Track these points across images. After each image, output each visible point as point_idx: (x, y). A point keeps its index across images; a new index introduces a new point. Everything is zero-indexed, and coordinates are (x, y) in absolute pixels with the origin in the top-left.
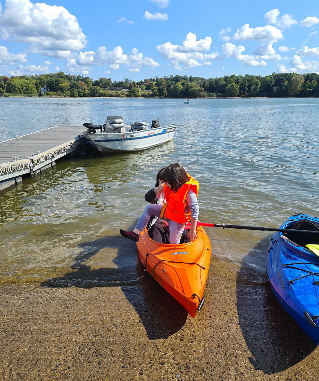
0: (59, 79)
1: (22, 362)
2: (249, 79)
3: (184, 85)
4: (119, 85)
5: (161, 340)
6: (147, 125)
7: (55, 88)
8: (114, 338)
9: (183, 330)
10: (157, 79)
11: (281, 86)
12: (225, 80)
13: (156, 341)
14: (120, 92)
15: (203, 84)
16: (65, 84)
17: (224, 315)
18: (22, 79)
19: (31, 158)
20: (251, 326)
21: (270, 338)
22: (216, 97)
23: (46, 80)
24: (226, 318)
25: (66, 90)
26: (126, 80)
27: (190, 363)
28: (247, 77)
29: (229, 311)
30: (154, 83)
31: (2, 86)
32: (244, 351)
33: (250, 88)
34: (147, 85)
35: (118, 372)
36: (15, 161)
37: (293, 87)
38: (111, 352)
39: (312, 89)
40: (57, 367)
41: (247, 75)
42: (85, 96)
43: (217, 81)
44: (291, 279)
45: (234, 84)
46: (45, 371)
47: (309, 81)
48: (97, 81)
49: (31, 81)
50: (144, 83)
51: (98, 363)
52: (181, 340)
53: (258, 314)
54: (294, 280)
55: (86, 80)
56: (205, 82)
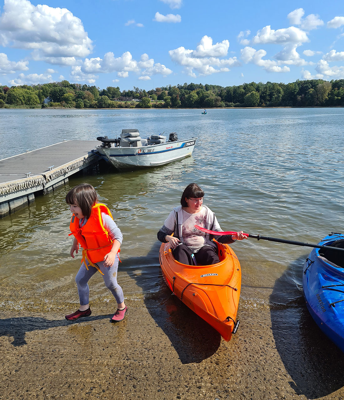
0: (64, 88)
1: (55, 384)
2: (271, 87)
3: (200, 94)
4: (129, 95)
5: (195, 364)
6: (164, 138)
7: (60, 98)
8: (147, 362)
9: (218, 354)
10: (170, 88)
11: (306, 94)
12: (244, 88)
13: (190, 364)
14: (129, 103)
15: (220, 93)
16: (70, 94)
17: (259, 339)
18: (23, 89)
19: (44, 174)
20: (289, 351)
21: (310, 362)
22: (234, 107)
23: (50, 90)
24: (262, 343)
25: (71, 100)
26: (136, 89)
27: (228, 387)
28: (269, 85)
29: (264, 335)
30: (167, 92)
31: (3, 97)
32: (284, 376)
33: (272, 97)
34: (159, 94)
35: (155, 396)
36: (28, 177)
37: (319, 95)
38: (145, 375)
39: (340, 98)
40: (92, 390)
41: (268, 83)
42: (91, 107)
43: (236, 89)
44: (332, 302)
45: (254, 92)
46: (80, 394)
47: (336, 89)
48: (104, 90)
49: (33, 91)
50: (155, 92)
51: (133, 387)
52: (217, 364)
53: (296, 339)
54: (336, 303)
55: (92, 89)
56: (222, 90)
